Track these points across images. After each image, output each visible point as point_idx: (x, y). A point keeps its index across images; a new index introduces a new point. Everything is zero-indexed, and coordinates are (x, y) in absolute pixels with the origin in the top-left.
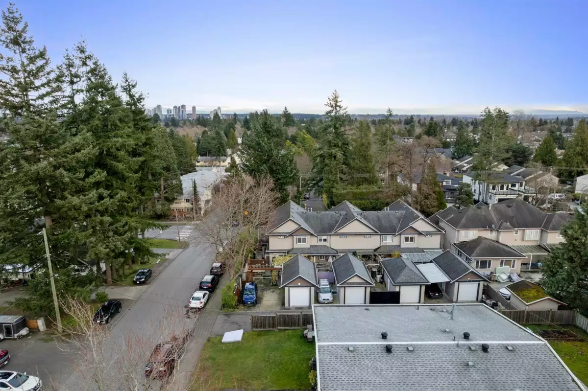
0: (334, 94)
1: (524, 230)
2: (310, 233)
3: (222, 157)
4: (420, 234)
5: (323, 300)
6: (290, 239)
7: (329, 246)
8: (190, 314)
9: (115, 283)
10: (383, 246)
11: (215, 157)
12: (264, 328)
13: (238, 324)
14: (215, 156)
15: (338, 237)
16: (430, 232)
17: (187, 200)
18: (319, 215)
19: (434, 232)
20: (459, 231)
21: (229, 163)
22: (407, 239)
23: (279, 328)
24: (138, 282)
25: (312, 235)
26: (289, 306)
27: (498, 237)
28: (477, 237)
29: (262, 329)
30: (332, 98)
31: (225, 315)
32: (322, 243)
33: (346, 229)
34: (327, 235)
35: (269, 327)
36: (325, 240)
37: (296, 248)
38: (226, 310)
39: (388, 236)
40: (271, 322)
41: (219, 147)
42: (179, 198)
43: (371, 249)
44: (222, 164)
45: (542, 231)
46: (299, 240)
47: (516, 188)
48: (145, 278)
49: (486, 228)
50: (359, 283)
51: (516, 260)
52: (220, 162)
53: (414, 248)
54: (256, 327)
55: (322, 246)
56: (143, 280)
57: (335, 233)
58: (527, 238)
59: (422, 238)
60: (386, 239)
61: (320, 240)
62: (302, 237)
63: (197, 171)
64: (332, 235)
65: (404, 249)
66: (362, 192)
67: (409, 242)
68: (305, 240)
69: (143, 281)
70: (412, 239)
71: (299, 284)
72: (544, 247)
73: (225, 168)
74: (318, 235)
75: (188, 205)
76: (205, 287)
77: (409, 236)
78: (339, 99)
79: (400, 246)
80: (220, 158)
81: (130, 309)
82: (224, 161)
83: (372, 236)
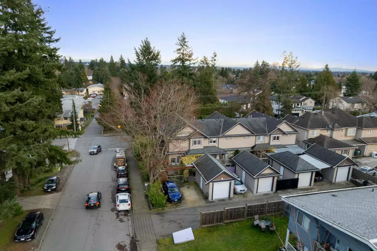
0: (182, 36)
1: (347, 129)
2: (204, 136)
3: (80, 89)
4: (284, 133)
5: (240, 191)
6: (187, 142)
7: (217, 146)
8: (121, 217)
9: (24, 193)
10: (257, 144)
11: (75, 89)
12: (212, 224)
13: (176, 222)
14: (75, 87)
15: (225, 138)
16: (290, 132)
17: (65, 118)
18: (204, 122)
19: (292, 132)
20: (308, 130)
21: (85, 93)
22: (274, 138)
23: (226, 221)
24: (49, 190)
25: (206, 137)
26: (212, 199)
27: (332, 134)
28: (319, 135)
29: (210, 225)
30: (180, 39)
31: (158, 214)
32: (213, 144)
33: (231, 132)
34: (217, 137)
35: (217, 222)
36: (214, 142)
37: (193, 150)
38: (156, 210)
39: (261, 136)
40: (219, 217)
41: (78, 80)
42: (59, 116)
43: (249, 148)
44: (80, 93)
45: (358, 129)
46: (195, 143)
47: (299, 106)
48: (56, 186)
49: (326, 128)
50: (270, 174)
51: (350, 149)
52: (78, 92)
53: (279, 145)
54: (205, 224)
55: (212, 146)
56: (55, 187)
57: (223, 135)
58: (348, 135)
59: (285, 137)
60: (259, 139)
61: (211, 142)
62: (197, 140)
63: (63, 98)
64: (221, 137)
65: (272, 146)
66: (208, 109)
67: (276, 140)
68: (199, 143)
69: (54, 189)
70: (278, 138)
71: (222, 179)
72: (360, 140)
73: (83, 97)
74: (210, 138)
75: (68, 122)
76: (123, 189)
77: (277, 136)
78: (186, 40)
79: (269, 144)
80: (79, 89)
81: (52, 220)
82: (81, 92)
83: (250, 137)
